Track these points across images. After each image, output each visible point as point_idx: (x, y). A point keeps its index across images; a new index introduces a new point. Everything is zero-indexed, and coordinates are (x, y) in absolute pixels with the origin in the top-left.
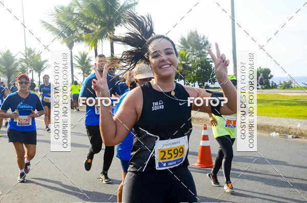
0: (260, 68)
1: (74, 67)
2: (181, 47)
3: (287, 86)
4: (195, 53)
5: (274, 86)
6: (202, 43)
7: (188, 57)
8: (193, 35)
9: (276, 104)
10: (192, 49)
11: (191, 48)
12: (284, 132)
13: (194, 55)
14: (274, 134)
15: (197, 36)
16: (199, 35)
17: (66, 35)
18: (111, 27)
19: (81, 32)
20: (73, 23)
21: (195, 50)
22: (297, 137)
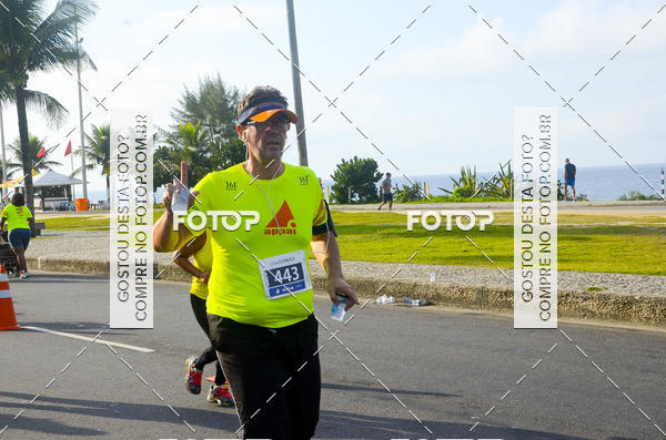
0: (356, 158)
2: (188, 117)
3: (412, 195)
4: (218, 129)
6: (232, 108)
7: (203, 137)
8: (213, 87)
9: (389, 234)
10: (212, 120)
11: (209, 117)
12: (404, 293)
13: (216, 132)
14: (384, 299)
15: (222, 90)
16: (227, 89)
21: (217, 121)
22: (429, 304)
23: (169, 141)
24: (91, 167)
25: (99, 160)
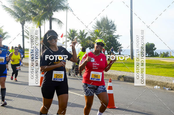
0: (148, 43)
1: (25, 38)
2: (97, 28)
3: (166, 55)
4: (105, 32)
5: (157, 55)
6: (110, 25)
7: (101, 34)
8: (105, 19)
9: (158, 67)
10: (104, 29)
12: (164, 86)
13: (105, 33)
14: (156, 87)
15: (107, 20)
16: (109, 20)
17: (20, 16)
18: (50, 12)
19: (30, 14)
20: (25, 8)
21: (106, 29)
22: (172, 90)
23: (91, 35)
24: (68, 41)
25: (70, 39)
